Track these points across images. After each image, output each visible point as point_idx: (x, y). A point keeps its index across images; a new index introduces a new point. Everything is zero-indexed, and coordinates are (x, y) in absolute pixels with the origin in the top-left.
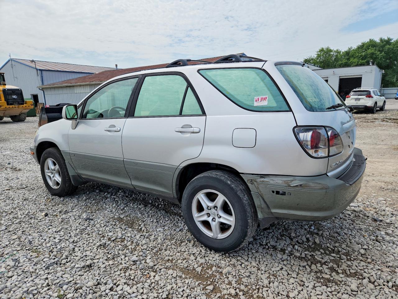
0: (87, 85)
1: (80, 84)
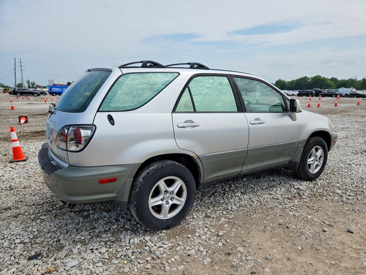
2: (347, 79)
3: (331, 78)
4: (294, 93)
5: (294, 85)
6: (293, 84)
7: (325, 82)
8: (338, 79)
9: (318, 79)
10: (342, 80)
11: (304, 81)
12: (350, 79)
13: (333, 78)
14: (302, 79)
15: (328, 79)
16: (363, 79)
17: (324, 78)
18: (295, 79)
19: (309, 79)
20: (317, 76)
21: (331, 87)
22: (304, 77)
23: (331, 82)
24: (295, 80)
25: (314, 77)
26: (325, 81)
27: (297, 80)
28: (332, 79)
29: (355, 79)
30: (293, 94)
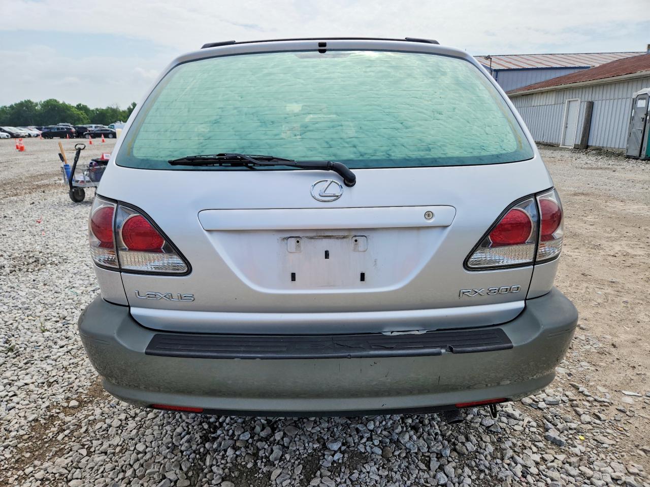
0: (553, 91)
1: (542, 89)
2: (104, 108)
3: (77, 106)
4: (30, 132)
5: (9, 116)
6: (7, 116)
7: (69, 112)
8: (88, 106)
9: (55, 106)
10: (97, 109)
11: (27, 108)
12: (109, 108)
13: (80, 104)
14: (21, 105)
15: (72, 107)
16: (128, 109)
17: (64, 104)
18: (8, 105)
19: (37, 105)
20: (51, 100)
21: (82, 120)
22: (25, 101)
23: (79, 112)
24: (9, 107)
25: (44, 102)
26: (69, 110)
27: (11, 107)
28: (79, 107)
29: (117, 108)
30: (29, 135)
